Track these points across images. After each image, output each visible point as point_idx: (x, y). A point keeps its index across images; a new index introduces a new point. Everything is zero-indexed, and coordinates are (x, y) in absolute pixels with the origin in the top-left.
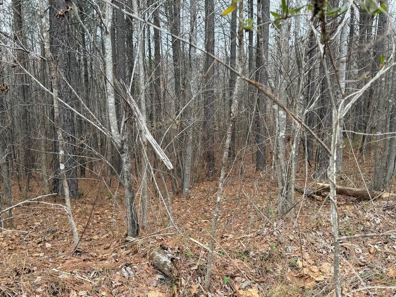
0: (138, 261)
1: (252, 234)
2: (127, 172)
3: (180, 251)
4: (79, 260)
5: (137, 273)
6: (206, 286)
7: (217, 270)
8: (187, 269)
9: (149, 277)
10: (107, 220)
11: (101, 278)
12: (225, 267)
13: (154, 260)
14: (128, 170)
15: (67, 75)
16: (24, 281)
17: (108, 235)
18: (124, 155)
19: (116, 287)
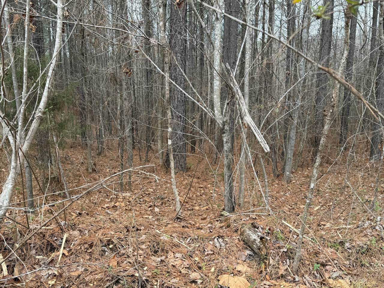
0: (230, 235)
1: (352, 226)
2: (226, 151)
3: (271, 232)
4: (179, 226)
5: (228, 245)
6: (294, 270)
7: (308, 256)
8: (276, 250)
9: (238, 251)
10: (209, 194)
11: (195, 245)
12: (317, 254)
13: (245, 236)
14: (228, 149)
15: (183, 59)
16: (132, 237)
17: (207, 207)
18: (225, 135)
19: (208, 255)
